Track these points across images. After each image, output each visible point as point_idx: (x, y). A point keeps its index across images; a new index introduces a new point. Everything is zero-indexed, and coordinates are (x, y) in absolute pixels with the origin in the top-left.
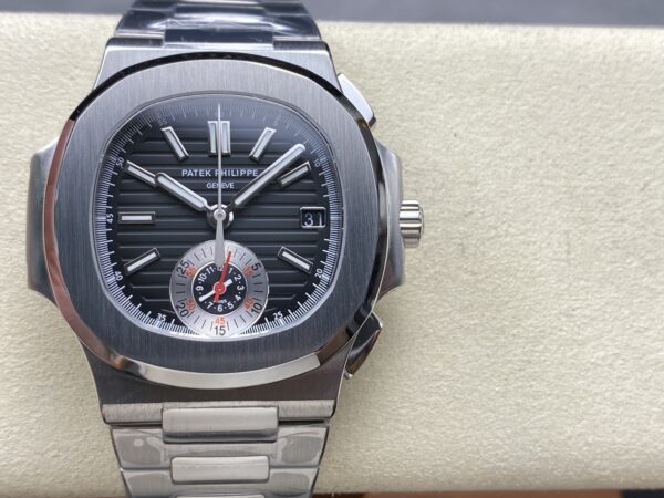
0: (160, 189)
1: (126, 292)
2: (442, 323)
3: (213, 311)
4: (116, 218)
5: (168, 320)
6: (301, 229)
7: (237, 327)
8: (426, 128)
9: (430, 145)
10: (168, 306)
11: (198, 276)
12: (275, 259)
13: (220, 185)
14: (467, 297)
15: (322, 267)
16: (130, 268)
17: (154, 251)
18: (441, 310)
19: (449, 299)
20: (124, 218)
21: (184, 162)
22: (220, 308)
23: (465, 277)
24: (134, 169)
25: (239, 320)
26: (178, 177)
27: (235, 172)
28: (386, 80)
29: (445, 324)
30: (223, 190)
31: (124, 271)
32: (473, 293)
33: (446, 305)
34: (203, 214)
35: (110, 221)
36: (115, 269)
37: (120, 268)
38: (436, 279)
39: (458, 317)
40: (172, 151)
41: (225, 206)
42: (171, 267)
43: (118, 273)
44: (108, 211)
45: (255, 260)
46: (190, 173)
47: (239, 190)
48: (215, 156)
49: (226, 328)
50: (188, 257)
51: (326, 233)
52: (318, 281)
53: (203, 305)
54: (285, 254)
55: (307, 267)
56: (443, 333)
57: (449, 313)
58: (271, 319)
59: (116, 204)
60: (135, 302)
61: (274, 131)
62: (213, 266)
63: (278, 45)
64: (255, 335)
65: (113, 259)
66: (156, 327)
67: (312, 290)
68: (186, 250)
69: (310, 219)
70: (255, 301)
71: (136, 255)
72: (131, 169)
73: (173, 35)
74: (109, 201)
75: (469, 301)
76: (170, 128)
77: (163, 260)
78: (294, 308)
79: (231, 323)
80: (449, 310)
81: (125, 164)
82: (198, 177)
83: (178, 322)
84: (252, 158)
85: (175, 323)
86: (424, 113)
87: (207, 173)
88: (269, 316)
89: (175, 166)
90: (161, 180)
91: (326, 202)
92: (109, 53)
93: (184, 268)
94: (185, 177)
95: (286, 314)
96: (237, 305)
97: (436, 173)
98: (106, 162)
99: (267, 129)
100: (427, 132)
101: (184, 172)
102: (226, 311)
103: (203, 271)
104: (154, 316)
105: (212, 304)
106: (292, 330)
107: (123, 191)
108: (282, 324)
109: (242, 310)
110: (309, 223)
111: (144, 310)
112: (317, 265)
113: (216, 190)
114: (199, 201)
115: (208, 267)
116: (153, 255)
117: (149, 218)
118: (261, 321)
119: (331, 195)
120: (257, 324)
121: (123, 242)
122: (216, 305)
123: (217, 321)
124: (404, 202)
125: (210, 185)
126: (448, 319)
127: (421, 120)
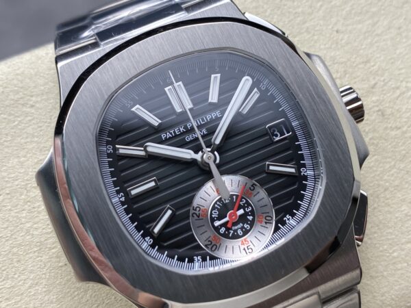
1: (161, 251)
2: (393, 175)
3: (236, 237)
4: (127, 194)
5: (204, 259)
6: (274, 143)
8: (314, 35)
9: (322, 47)
10: (199, 247)
11: (211, 214)
12: (265, 175)
13: (198, 134)
14: (402, 148)
15: (304, 166)
16: (156, 230)
17: (169, 208)
18: (388, 166)
19: (390, 155)
20: (134, 192)
21: (160, 128)
22: (240, 232)
23: (393, 133)
24: (124, 150)
25: (260, 236)
26: (161, 142)
27: (203, 120)
28: (269, 11)
29: (395, 175)
30: (203, 137)
31: (151, 234)
32: (404, 143)
33: (390, 160)
34: (193, 162)
35: (123, 199)
36: (144, 236)
37: (147, 233)
38: (373, 143)
39: (402, 166)
40: (147, 123)
41: (209, 149)
42: (187, 216)
43: (147, 239)
44: (118, 192)
45: (250, 182)
46: (169, 135)
48: (184, 113)
49: (252, 246)
50: (197, 201)
51: (295, 138)
52: (305, 178)
53: (226, 236)
54: (272, 168)
55: (293, 170)
56: (396, 183)
57: (394, 165)
58: (284, 223)
59: (122, 184)
60: (171, 256)
61: (219, 75)
62: (220, 200)
63: (188, 9)
65: (138, 228)
66: (198, 269)
67: (304, 187)
68: (193, 197)
69: (276, 133)
70: (265, 215)
71: (155, 218)
72: (121, 151)
73: (104, 35)
74: (115, 184)
75: (404, 150)
76: (138, 106)
77: (178, 213)
78: (298, 207)
79: (254, 241)
80: (393, 163)
81: (115, 149)
82: (176, 136)
84: (211, 104)
85: (210, 259)
86: (307, 25)
87: (182, 129)
88: (281, 222)
89: (154, 135)
90: (149, 149)
91: (283, 114)
92: (61, 68)
93: (198, 213)
94: (167, 139)
95: (293, 215)
96: (252, 225)
97: (336, 66)
98: (99, 153)
99: (213, 76)
100: (316, 37)
101: (163, 136)
102: (246, 232)
103: (214, 208)
104: (191, 261)
105: (232, 232)
107: (123, 172)
109: (258, 227)
110: (276, 136)
111: (181, 259)
112: (300, 166)
113: (197, 139)
114: (186, 154)
115: (216, 203)
116: (169, 212)
117: (153, 184)
118: (277, 229)
119: (284, 107)
120: (274, 232)
121: (141, 212)
122: (236, 231)
123: (243, 244)
124: (341, 90)
125: (189, 138)
126: (395, 170)
127: (308, 31)
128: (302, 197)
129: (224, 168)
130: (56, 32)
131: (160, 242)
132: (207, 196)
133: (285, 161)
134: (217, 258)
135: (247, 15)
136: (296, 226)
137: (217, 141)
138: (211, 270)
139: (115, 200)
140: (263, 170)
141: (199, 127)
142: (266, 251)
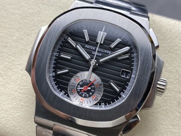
0: (77, 49)
1: (55, 80)
2: (164, 128)
3: (81, 95)
4: (59, 55)
5: (65, 94)
6: (120, 76)
7: (87, 104)
8: (177, 57)
9: (177, 64)
10: (67, 89)
11: (80, 82)
12: (108, 84)
13: (96, 53)
14: (176, 121)
15: (124, 92)
16: (58, 73)
17: (68, 69)
18: (165, 123)
19: (169, 120)
20: (62, 56)
21: (87, 43)
22: (83, 95)
23: (177, 114)
25: (89, 102)
26: (83, 47)
27: (103, 51)
28: (168, 37)
29: (165, 128)
31: (56, 73)
32: (178, 120)
33: (167, 122)
34: (88, 61)
35: (57, 55)
36: (53, 71)
37: (55, 71)
38: (166, 111)
39: (170, 127)
40: (84, 38)
41: (96, 61)
42: (72, 76)
43: (54, 73)
44: (58, 52)
45: (101, 82)
46: (88, 47)
47: (102, 57)
48: (98, 43)
49: (83, 103)
50: (79, 74)
51: (129, 80)
52: (120, 96)
53: (78, 93)
54: (112, 83)
55: (118, 90)
56: (163, 131)
57: (167, 125)
58: (100, 104)
59: (61, 50)
60: (56, 84)
61: (121, 40)
62: (86, 80)
64: (93, 108)
65: (54, 68)
66: (60, 95)
67: (117, 99)
68: (79, 72)
69: (124, 74)
70: (96, 97)
71: (61, 69)
72: (69, 40)
73: (98, 2)
74: (59, 49)
75: (176, 122)
76: (86, 30)
77: (70, 73)
78: (109, 103)
79: (86, 102)
80: (168, 124)
81: (68, 38)
82: (90, 49)
83: (68, 96)
84: (110, 48)
85: (67, 96)
86: (178, 52)
87: (94, 48)
88: (99, 103)
89: (83, 43)
90: (78, 46)
91: (132, 70)
93: (76, 78)
94: (86, 48)
95: (105, 104)
96: (90, 96)
97: (176, 74)
98: (62, 35)
99: (118, 39)
100: (177, 59)
101: (86, 46)
102: (85, 97)
103: (82, 81)
104: (61, 91)
105: (81, 93)
106: (105, 110)
107: (64, 47)
108: (103, 108)
109: (91, 98)
111: (58, 88)
112: (122, 91)
113: (94, 55)
114: (87, 57)
115: (84, 80)
116: (67, 71)
117: (70, 58)
118: (96, 104)
119: (134, 68)
120: (94, 105)
121: (59, 63)
122: (83, 94)
123: (81, 100)
125: (93, 53)
126: (166, 127)
127: (176, 54)
128: (113, 101)
129: (95, 71)
131: (56, 77)
133: (118, 85)
134: (69, 97)
135: (151, 30)
137: (101, 60)
138: (66, 99)
139: (55, 54)
140: (107, 82)
141: (98, 52)
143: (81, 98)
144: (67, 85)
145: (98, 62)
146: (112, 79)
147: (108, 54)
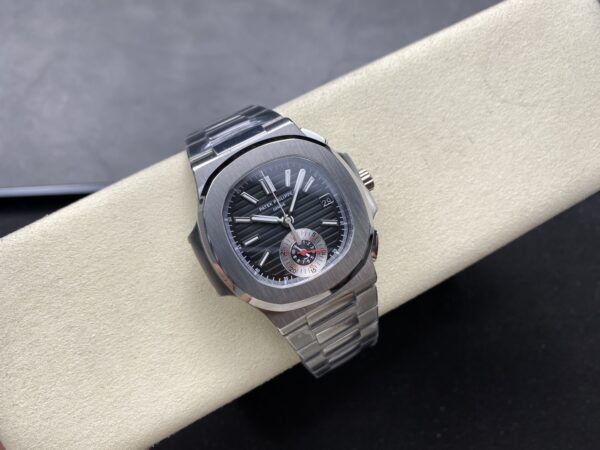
129: (297, 225)
130: (187, 146)
131: (264, 271)
132: (288, 241)
133: (331, 218)
135: (303, 130)
136: (340, 254)
137: (291, 210)
138: (296, 284)
139: (236, 249)
140: (320, 224)
141: (281, 202)
142: (325, 271)
143: (308, 266)
144: (281, 267)
145: (290, 214)
146: (321, 217)
147: (292, 197)
